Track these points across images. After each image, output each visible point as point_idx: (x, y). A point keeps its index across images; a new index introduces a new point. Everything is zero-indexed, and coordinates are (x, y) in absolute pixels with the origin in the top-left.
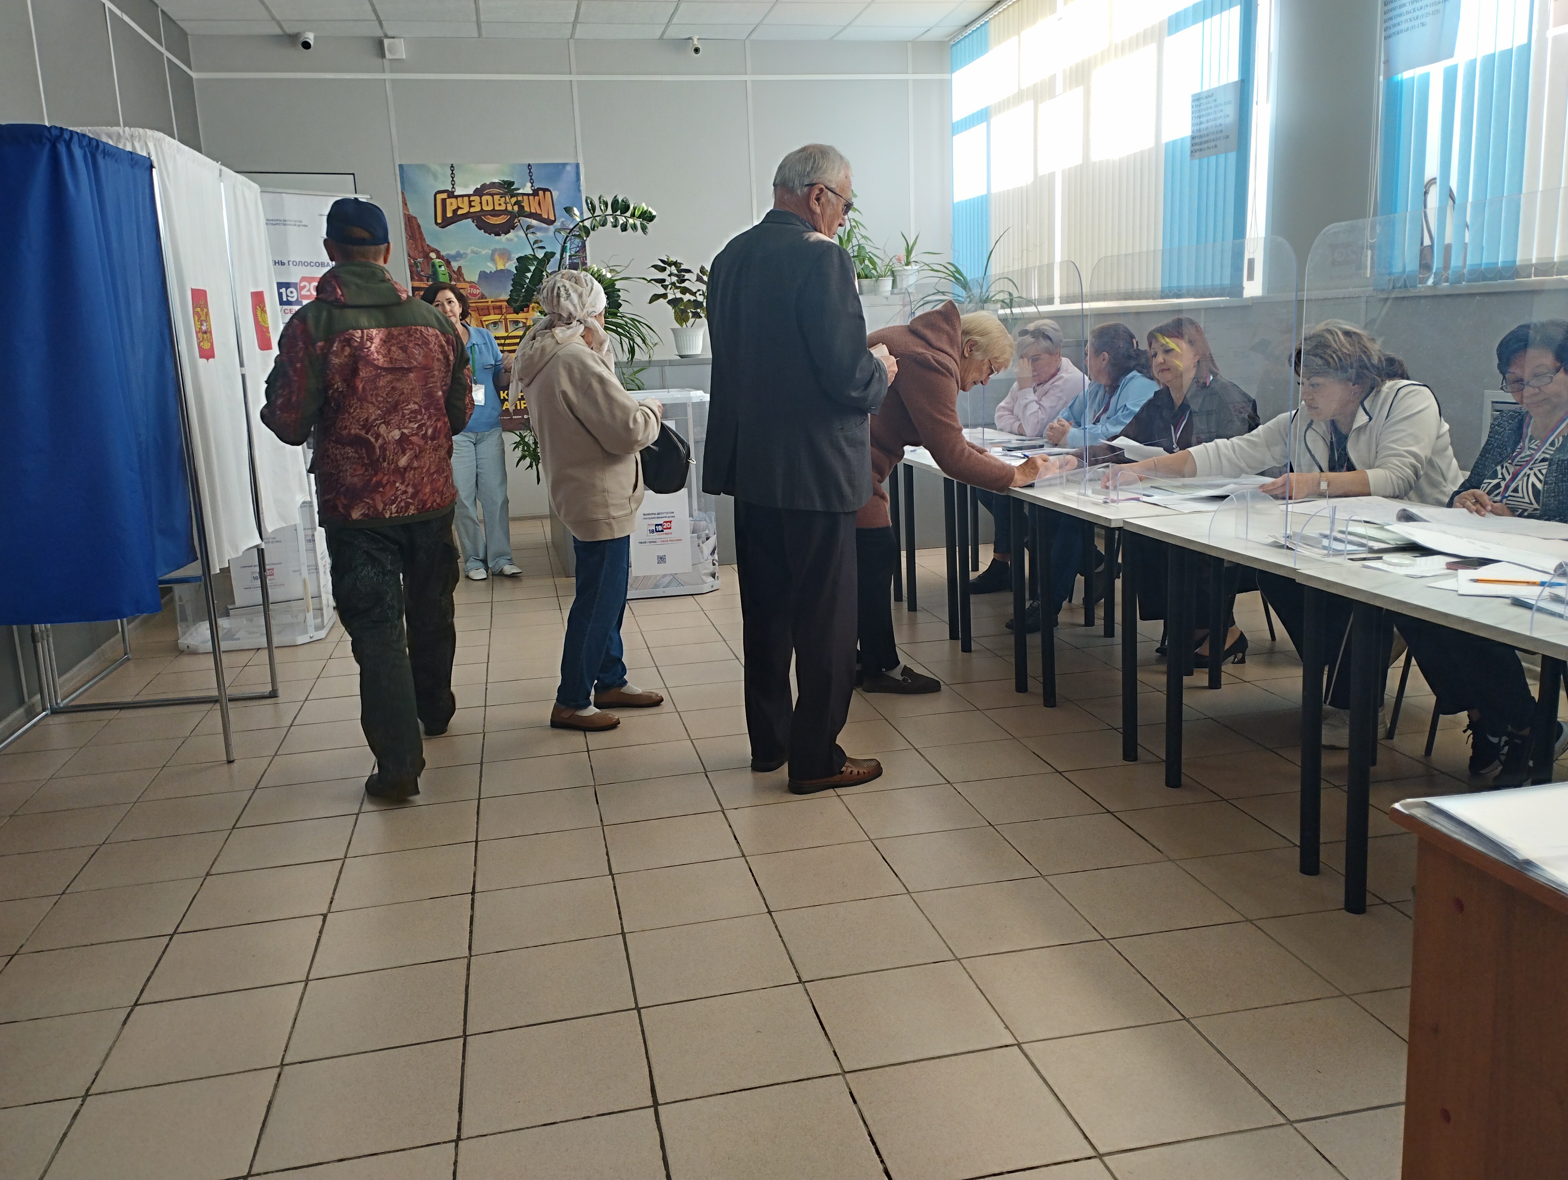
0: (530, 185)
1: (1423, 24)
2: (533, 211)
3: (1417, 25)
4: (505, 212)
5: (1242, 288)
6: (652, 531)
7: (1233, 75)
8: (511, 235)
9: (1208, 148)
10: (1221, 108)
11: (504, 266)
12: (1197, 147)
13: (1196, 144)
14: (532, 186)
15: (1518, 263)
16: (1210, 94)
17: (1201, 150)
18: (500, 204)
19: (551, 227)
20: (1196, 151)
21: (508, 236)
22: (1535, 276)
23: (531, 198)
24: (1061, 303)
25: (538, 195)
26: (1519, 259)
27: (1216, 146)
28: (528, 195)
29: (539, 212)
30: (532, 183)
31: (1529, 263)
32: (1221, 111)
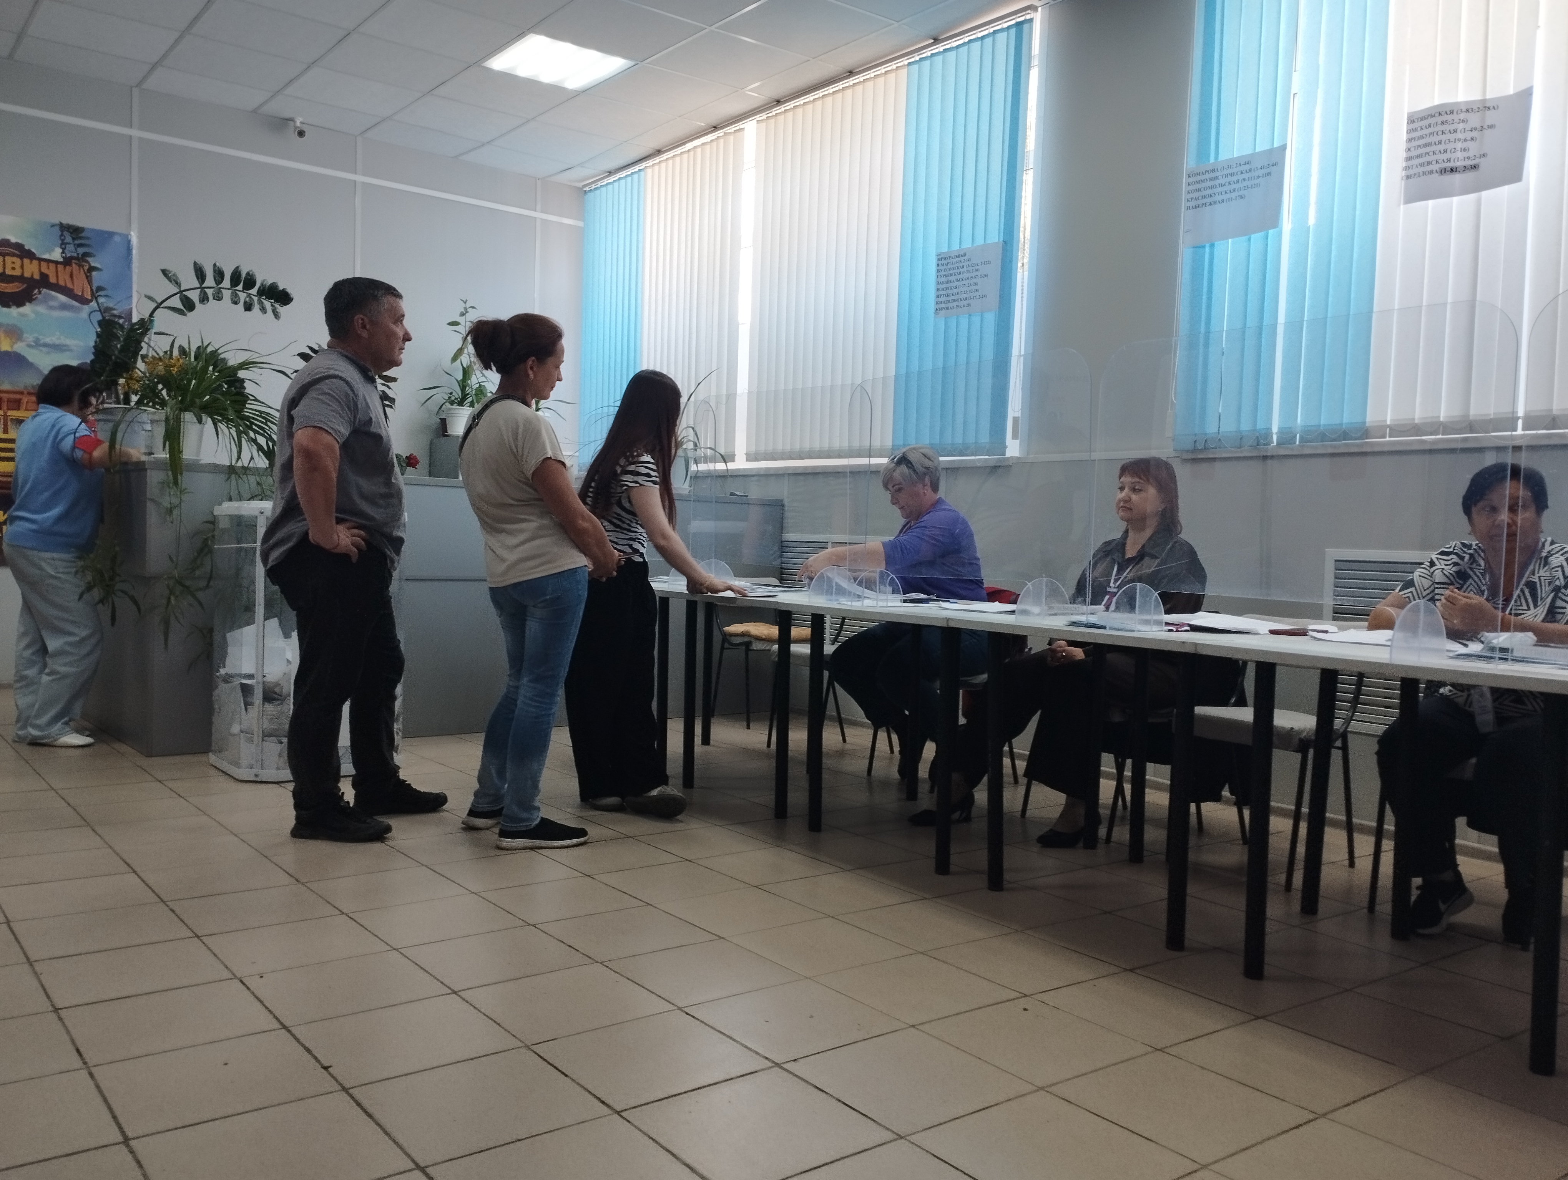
0: (61, 251)
1: (1241, 197)
2: (62, 283)
3: (1234, 198)
4: (21, 279)
5: (1005, 447)
7: (995, 237)
8: (27, 309)
9: (957, 306)
10: (977, 267)
11: (12, 347)
12: (943, 306)
13: (941, 303)
14: (63, 253)
15: (1367, 425)
16: (962, 253)
17: (948, 308)
18: (13, 269)
19: (86, 307)
20: (941, 309)
21: (22, 310)
22: (1390, 437)
23: (60, 267)
24: (747, 460)
25: (70, 265)
26: (1371, 418)
27: (969, 305)
28: (56, 263)
29: (69, 285)
30: (63, 249)
31: (1383, 424)
32: (977, 270)
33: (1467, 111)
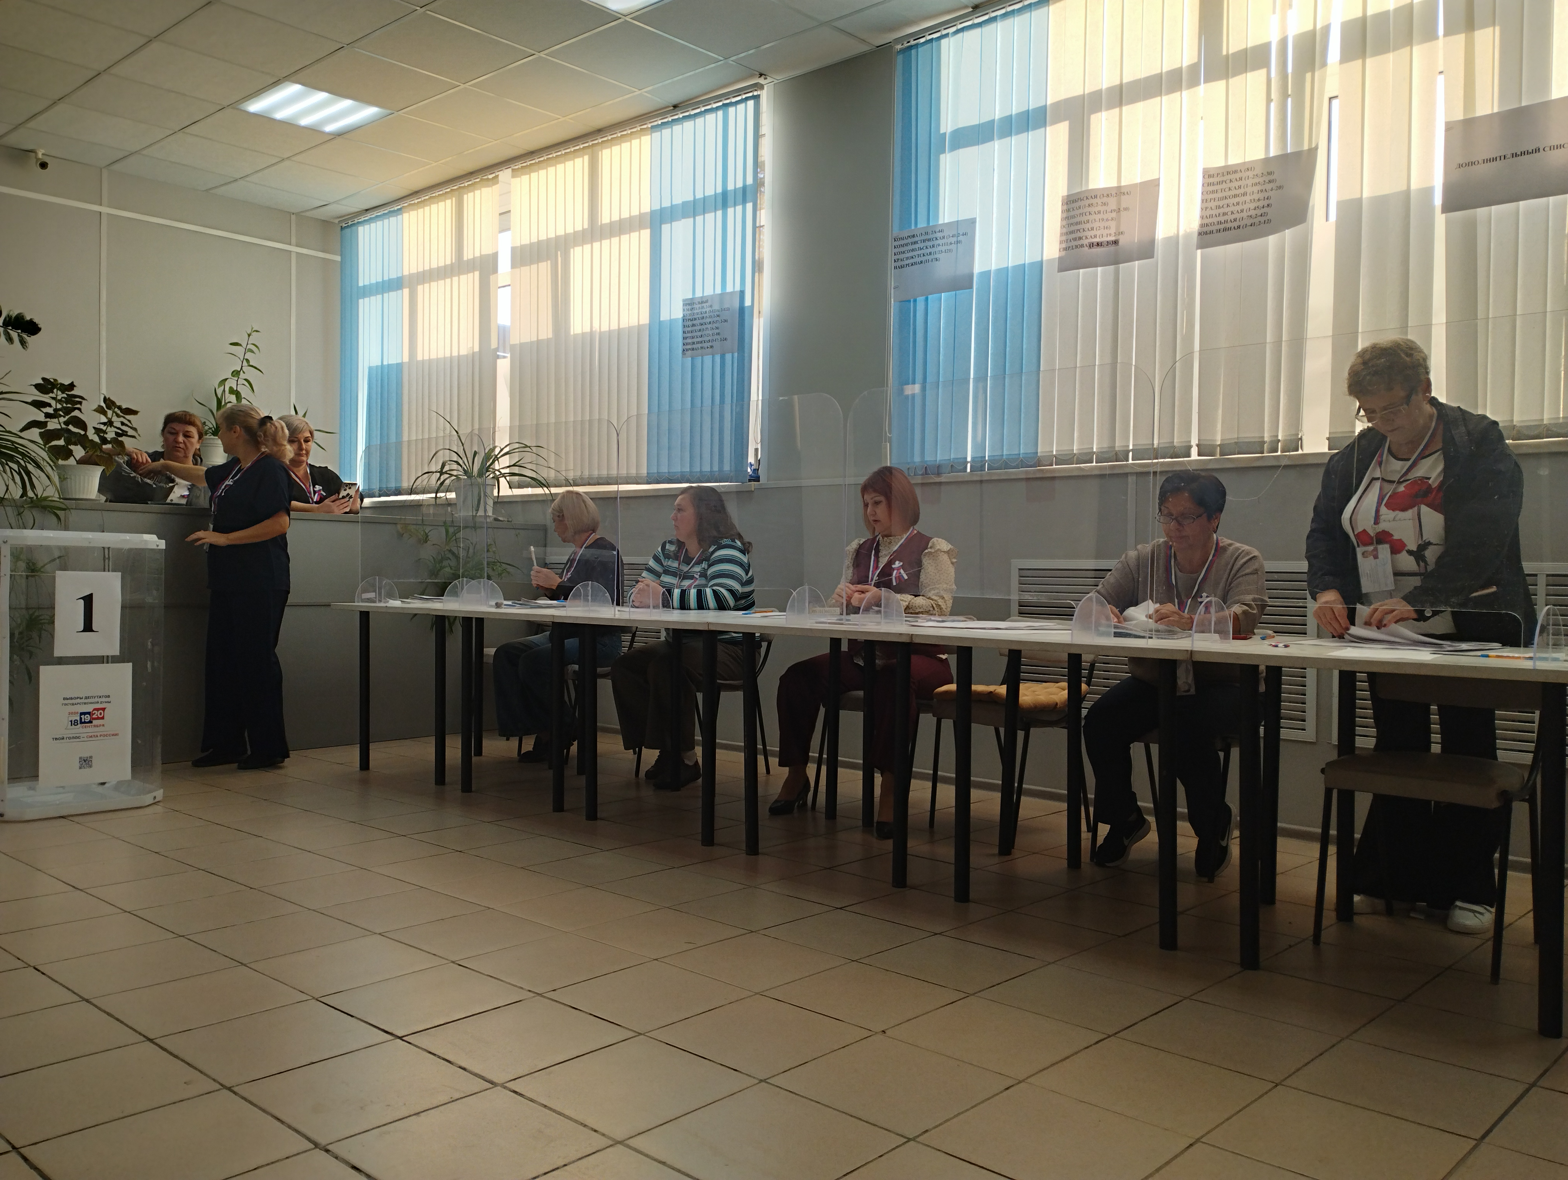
1: (936, 260)
3: (930, 260)
6: (74, 723)
9: (702, 348)
10: (718, 313)
12: (689, 347)
13: (687, 344)
15: (1039, 454)
16: (704, 300)
17: (693, 349)
20: (687, 350)
22: (1056, 465)
24: (511, 488)
26: (1041, 450)
27: (712, 347)
31: (1050, 454)
32: (718, 316)
33: (1108, 195)
